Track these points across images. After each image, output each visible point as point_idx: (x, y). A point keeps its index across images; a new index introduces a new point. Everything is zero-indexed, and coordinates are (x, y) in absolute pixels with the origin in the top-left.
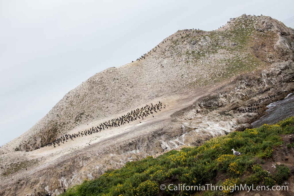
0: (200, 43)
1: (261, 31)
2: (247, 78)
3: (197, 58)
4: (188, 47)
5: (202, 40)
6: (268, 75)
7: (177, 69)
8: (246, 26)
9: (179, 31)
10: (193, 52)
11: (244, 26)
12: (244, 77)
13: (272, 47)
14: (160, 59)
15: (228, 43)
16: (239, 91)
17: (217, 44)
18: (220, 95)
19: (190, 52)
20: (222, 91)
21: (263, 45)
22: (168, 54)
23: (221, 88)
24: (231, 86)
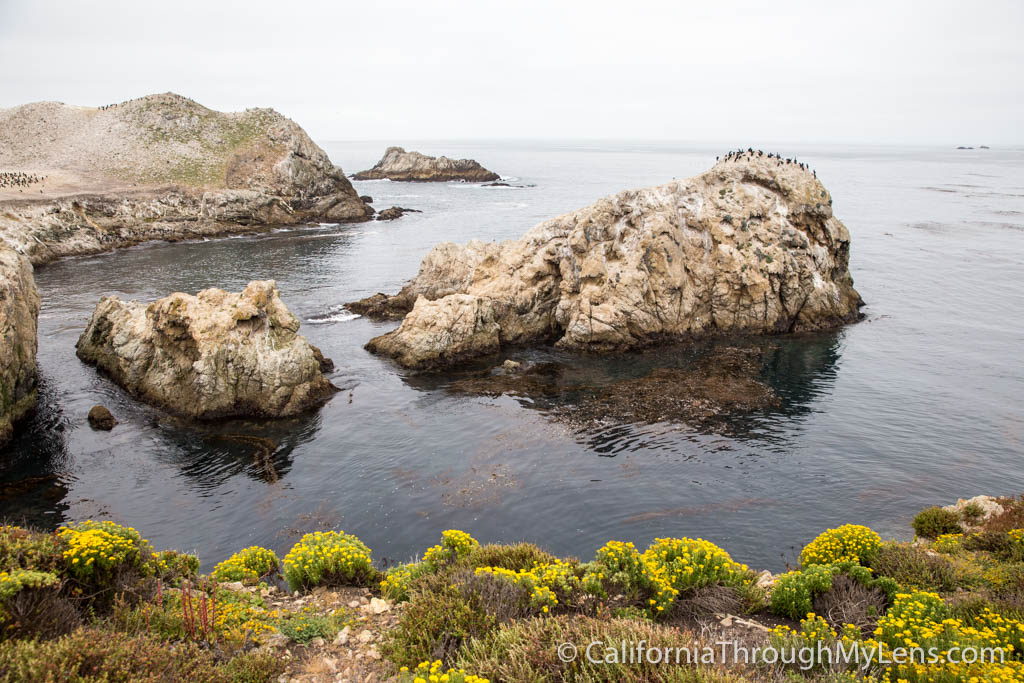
0: (178, 121)
1: (272, 139)
2: (184, 193)
3: (156, 140)
4: (159, 119)
5: (183, 118)
6: (208, 201)
7: (122, 141)
8: (262, 124)
9: (169, 93)
10: (159, 129)
11: (258, 123)
12: (181, 190)
13: (271, 166)
14: (118, 120)
15: (213, 137)
16: (156, 207)
17: (199, 132)
18: (125, 202)
19: (155, 128)
20: (132, 196)
21: (261, 158)
22: (129, 117)
23: (133, 193)
24: (149, 196)
